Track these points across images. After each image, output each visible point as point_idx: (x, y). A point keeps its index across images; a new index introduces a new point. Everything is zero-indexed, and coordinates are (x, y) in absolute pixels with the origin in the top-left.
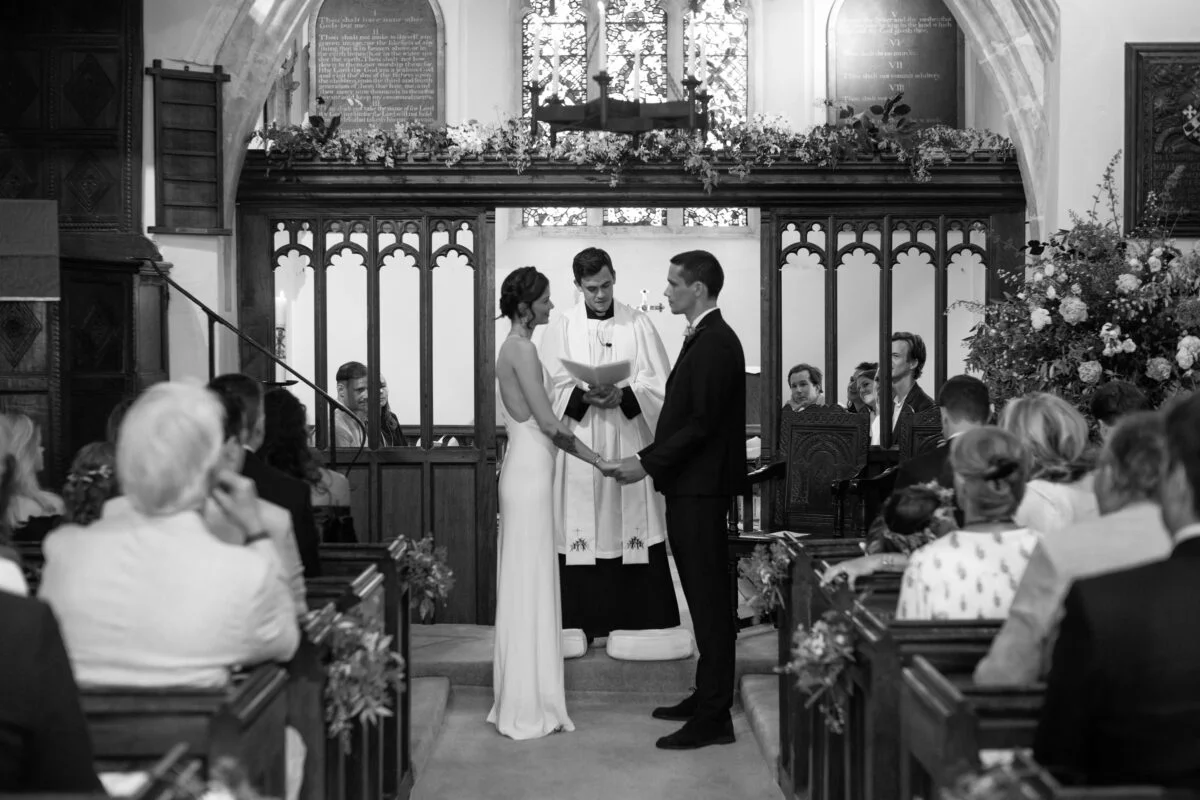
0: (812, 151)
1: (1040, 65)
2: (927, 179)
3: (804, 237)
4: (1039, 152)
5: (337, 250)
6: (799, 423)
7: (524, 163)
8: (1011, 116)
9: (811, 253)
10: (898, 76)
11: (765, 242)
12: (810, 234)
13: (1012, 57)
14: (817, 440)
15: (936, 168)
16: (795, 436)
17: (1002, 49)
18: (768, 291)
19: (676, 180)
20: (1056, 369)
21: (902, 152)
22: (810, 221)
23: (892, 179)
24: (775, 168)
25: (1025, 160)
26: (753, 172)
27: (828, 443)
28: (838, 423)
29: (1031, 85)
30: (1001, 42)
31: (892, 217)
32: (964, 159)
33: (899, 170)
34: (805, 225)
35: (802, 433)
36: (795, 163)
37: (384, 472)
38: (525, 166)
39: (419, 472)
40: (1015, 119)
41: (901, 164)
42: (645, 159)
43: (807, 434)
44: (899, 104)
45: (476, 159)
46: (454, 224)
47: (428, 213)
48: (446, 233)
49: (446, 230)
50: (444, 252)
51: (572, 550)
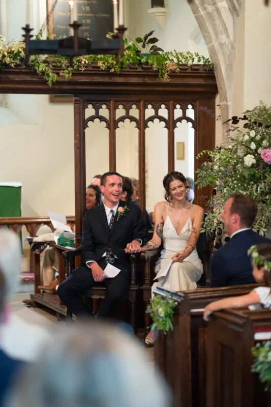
0: (106, 63)
1: (230, 18)
2: (168, 80)
3: (97, 112)
4: (230, 67)
8: (213, 46)
9: (101, 121)
10: (88, 15)
11: (76, 115)
12: (100, 110)
13: (216, 14)
15: (172, 74)
17: (210, 8)
18: (78, 144)
19: (28, 78)
20: (261, 188)
21: (155, 65)
22: (101, 103)
23: (147, 80)
24: (85, 72)
25: (221, 70)
26: (74, 74)
29: (226, 29)
30: (210, 4)
31: (145, 101)
32: (186, 69)
33: (151, 75)
34: (97, 105)
36: (96, 69)
40: (216, 48)
41: (153, 72)
42: (12, 65)
44: (151, 37)
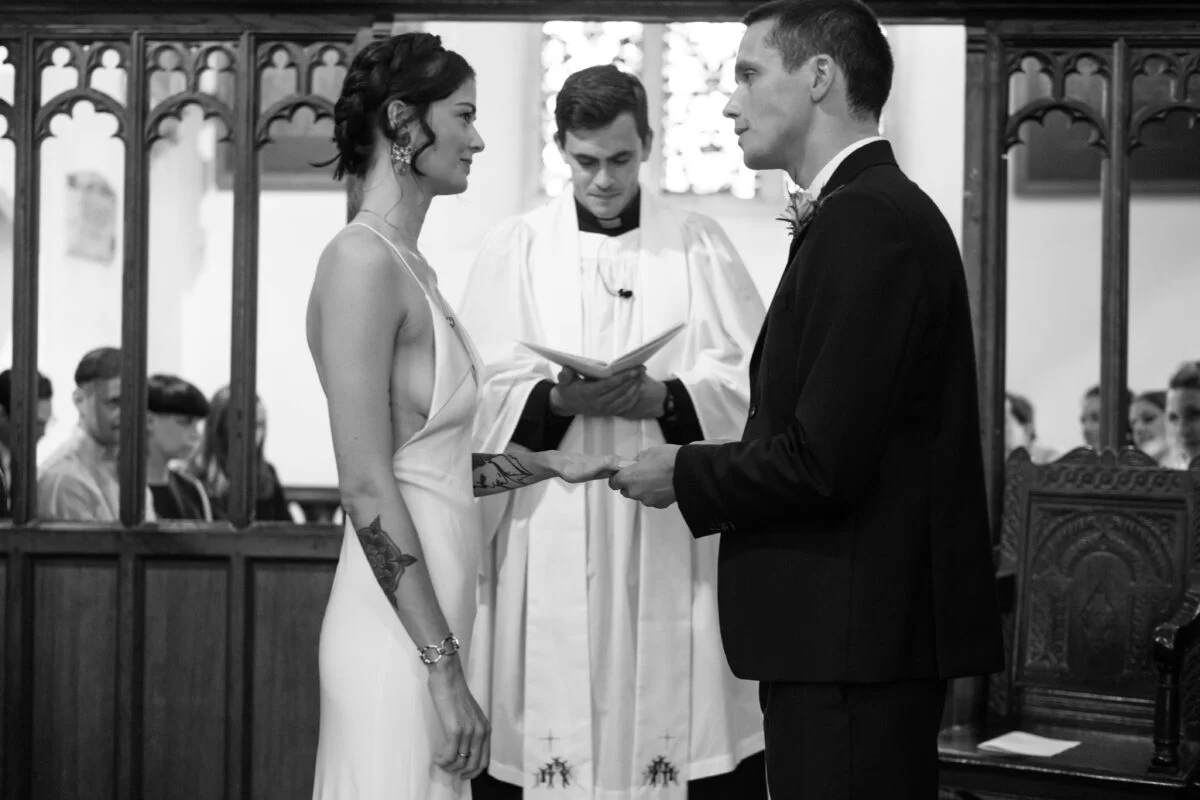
3: (1060, 88)
5: (65, 104)
6: (1046, 489)
11: (975, 92)
12: (1072, 80)
14: (1090, 527)
16: (1036, 517)
18: (978, 202)
22: (1072, 52)
27: (1112, 535)
28: (1140, 491)
34: (1061, 59)
35: (1055, 513)
37: (151, 574)
39: (220, 575)
43: (1064, 512)
46: (307, 52)
47: (250, 26)
48: (292, 72)
49: (291, 65)
50: (286, 113)
51: (537, 784)
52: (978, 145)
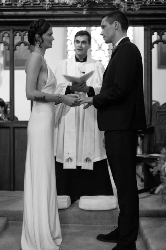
3: (161, 38)
6: (160, 111)
7: (49, 6)
9: (164, 43)
11: (146, 39)
12: (163, 36)
16: (158, 116)
18: (147, 58)
22: (163, 31)
24: (150, 7)
26: (141, 8)
34: (161, 33)
35: (161, 115)
38: (49, 7)
43: (162, 115)
45: (29, 4)
46: (23, 33)
47: (13, 28)
48: (20, 37)
49: (20, 35)
50: (19, 44)
51: (66, 162)
52: (146, 48)
